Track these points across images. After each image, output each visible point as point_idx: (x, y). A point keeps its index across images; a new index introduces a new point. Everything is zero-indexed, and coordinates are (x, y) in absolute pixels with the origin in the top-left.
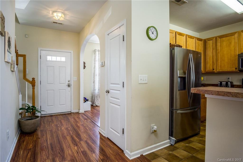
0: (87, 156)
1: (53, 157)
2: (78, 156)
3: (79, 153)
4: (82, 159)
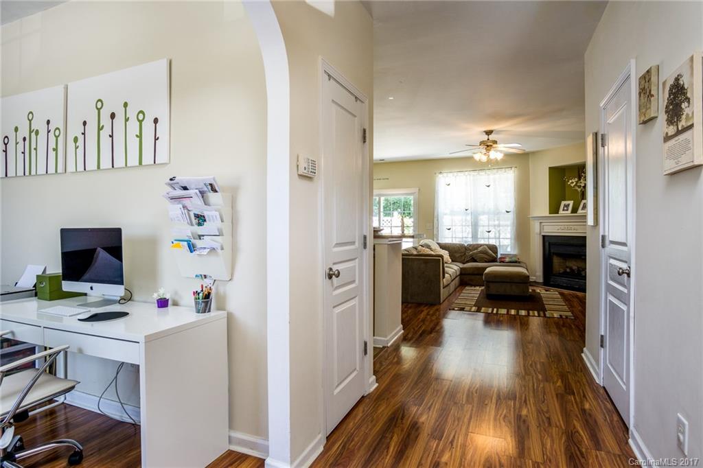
0: (438, 426)
1: (520, 461)
2: (457, 434)
3: (448, 440)
4: (453, 424)
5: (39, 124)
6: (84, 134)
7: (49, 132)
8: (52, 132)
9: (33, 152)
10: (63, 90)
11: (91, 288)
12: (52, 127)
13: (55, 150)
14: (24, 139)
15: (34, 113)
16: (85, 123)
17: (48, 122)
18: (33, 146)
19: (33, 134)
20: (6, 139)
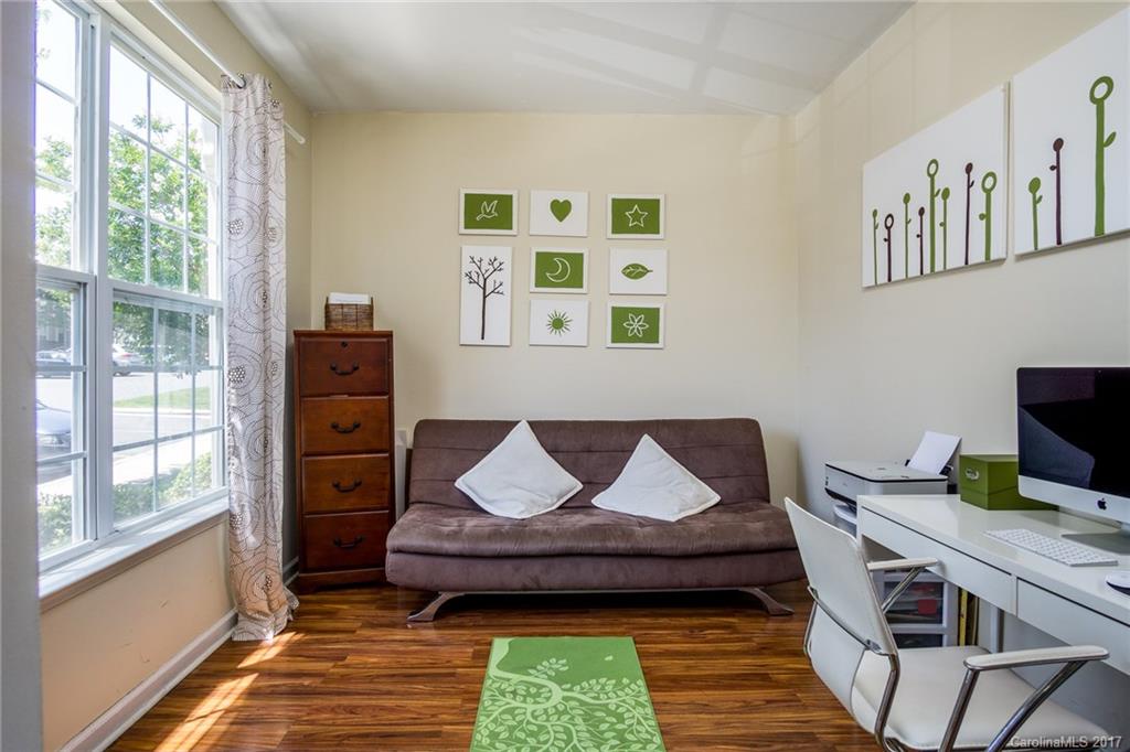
5: (951, 178)
6: (1056, 167)
7: (970, 186)
8: (978, 185)
9: (939, 230)
10: (1002, 94)
11: (1102, 505)
12: (977, 176)
13: (986, 217)
14: (922, 212)
15: (939, 162)
16: (1058, 144)
17: (969, 168)
18: (939, 219)
19: (939, 200)
20: (890, 219)
